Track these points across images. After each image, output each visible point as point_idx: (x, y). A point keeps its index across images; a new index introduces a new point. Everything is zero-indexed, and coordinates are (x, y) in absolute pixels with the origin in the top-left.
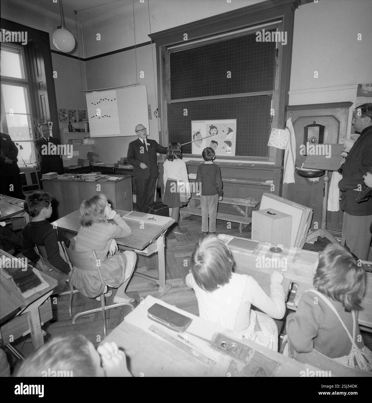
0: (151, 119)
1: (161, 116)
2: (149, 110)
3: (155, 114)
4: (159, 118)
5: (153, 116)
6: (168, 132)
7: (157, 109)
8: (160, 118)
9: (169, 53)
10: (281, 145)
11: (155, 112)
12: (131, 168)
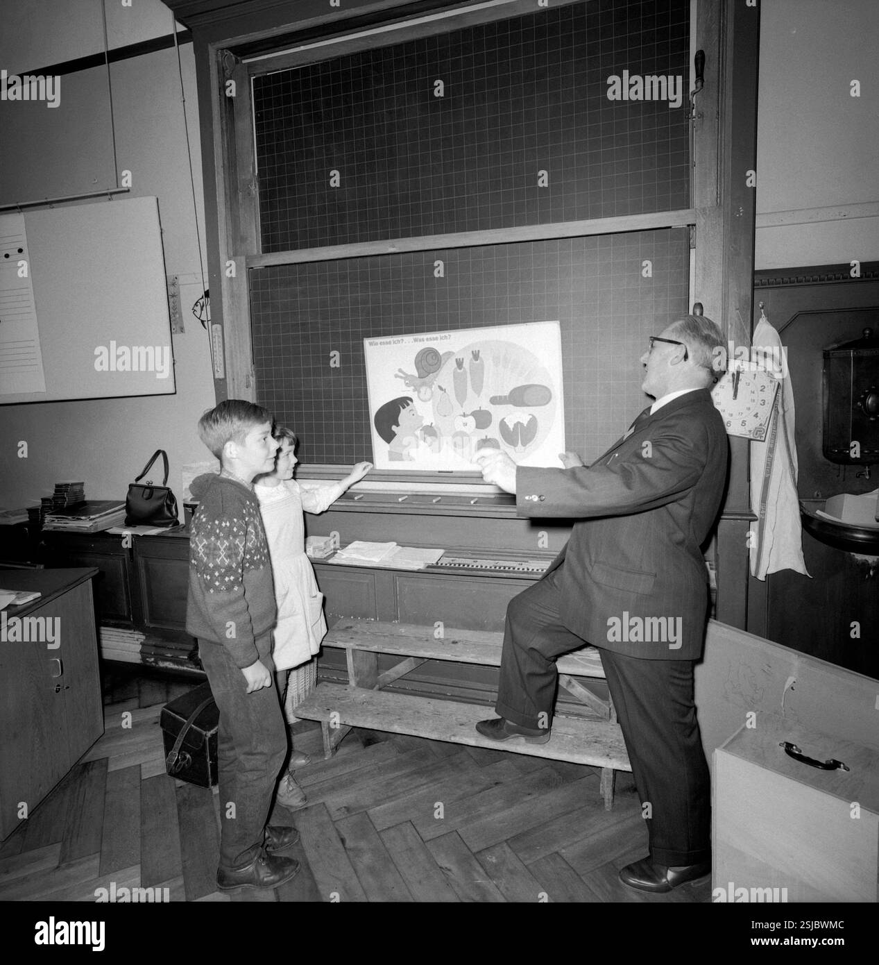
0: (182, 330)
1: (222, 319)
2: (172, 298)
3: (198, 314)
4: (212, 324)
5: (190, 321)
6: (253, 380)
7: (207, 294)
8: (218, 327)
9: (250, 76)
10: (744, 423)
11: (196, 305)
12: (96, 528)
